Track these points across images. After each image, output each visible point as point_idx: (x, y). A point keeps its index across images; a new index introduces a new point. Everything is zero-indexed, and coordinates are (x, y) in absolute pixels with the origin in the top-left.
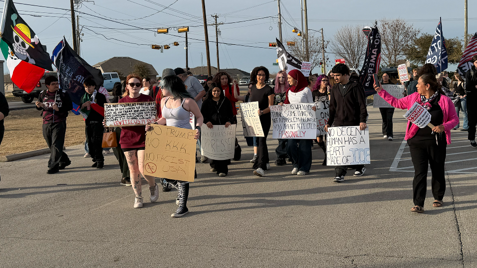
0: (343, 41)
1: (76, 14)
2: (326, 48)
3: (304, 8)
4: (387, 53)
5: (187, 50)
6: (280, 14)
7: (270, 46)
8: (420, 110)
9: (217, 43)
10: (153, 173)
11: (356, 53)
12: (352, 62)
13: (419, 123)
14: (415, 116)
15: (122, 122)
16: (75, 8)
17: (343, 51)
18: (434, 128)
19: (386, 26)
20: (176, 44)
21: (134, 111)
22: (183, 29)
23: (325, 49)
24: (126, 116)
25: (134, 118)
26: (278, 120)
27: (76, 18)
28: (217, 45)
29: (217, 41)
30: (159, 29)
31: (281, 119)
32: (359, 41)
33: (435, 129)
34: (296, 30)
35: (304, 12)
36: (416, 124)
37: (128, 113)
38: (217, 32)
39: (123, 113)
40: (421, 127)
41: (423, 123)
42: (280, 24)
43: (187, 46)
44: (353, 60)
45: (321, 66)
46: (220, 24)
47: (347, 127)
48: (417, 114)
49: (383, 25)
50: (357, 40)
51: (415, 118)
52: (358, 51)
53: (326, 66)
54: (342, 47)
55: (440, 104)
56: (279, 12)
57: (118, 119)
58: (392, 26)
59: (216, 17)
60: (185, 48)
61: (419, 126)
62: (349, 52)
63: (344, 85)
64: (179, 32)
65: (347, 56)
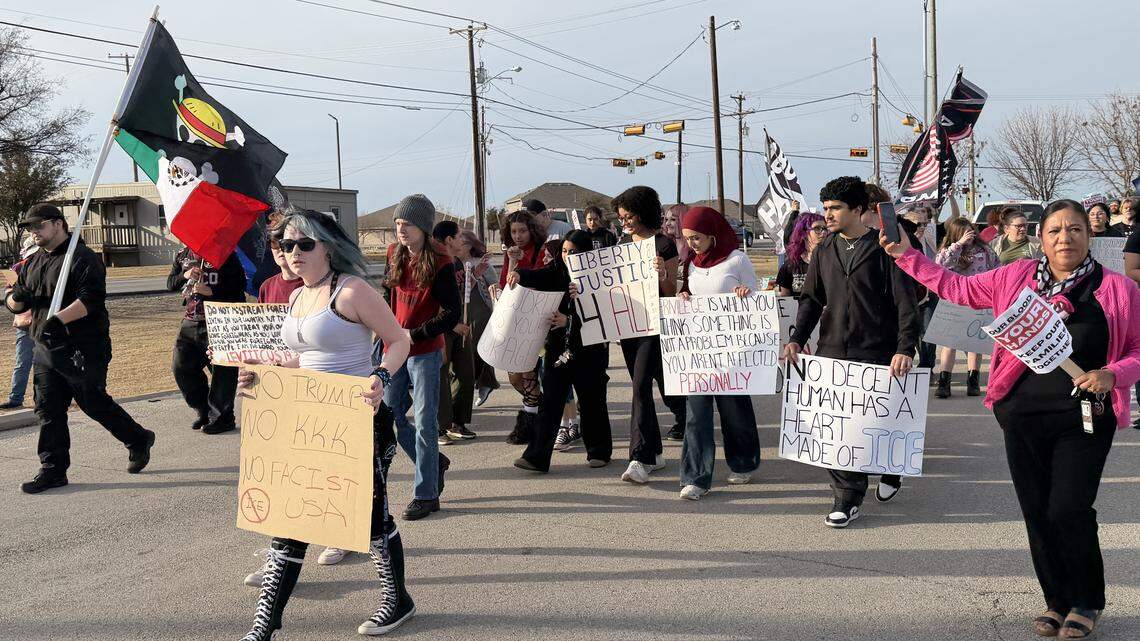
0: (1017, 142)
1: (480, 103)
2: (978, 156)
3: (931, 73)
4: (1121, 168)
5: (680, 167)
6: (876, 86)
7: (852, 154)
8: (1040, 313)
9: (741, 151)
10: (260, 521)
11: (1047, 167)
12: (1038, 188)
13: (1036, 355)
14: (1023, 334)
15: (243, 354)
16: (478, 91)
17: (1017, 162)
18: (1082, 378)
19: (1122, 107)
20: (659, 156)
21: (265, 327)
22: (675, 126)
23: (976, 159)
24: (248, 339)
25: (267, 347)
26: (676, 342)
27: (480, 111)
28: (741, 157)
29: (741, 147)
30: (627, 126)
31: (684, 340)
32: (1055, 140)
33: (1084, 380)
34: (910, 120)
35: (930, 81)
36: (1023, 360)
37: (251, 332)
38: (741, 129)
39: (240, 331)
40: (1038, 371)
41: (1046, 358)
42: (876, 107)
43: (680, 160)
44: (1040, 183)
45: (964, 196)
46: (748, 113)
47: (865, 365)
48: (1029, 328)
49: (1114, 106)
50: (1050, 138)
51: (1021, 340)
52: (1052, 164)
53: (977, 195)
54: (1014, 154)
55: (1100, 299)
56: (873, 83)
57: (235, 345)
58: (1135, 107)
59: (740, 98)
60: (677, 163)
61: (1031, 365)
62: (1032, 166)
63: (851, 241)
64: (666, 132)
65: (1026, 175)
